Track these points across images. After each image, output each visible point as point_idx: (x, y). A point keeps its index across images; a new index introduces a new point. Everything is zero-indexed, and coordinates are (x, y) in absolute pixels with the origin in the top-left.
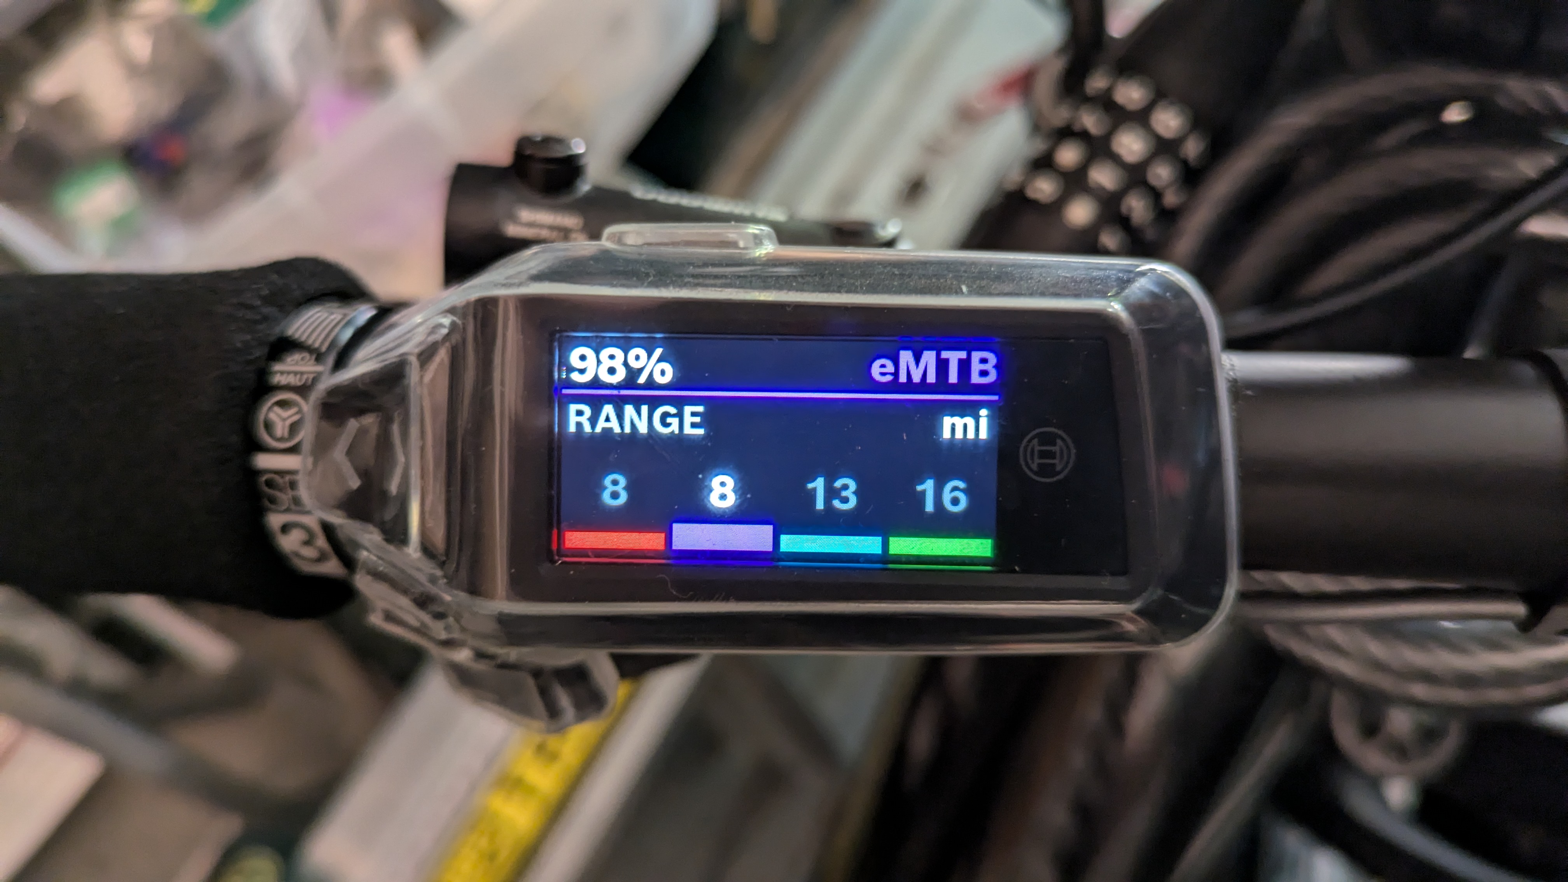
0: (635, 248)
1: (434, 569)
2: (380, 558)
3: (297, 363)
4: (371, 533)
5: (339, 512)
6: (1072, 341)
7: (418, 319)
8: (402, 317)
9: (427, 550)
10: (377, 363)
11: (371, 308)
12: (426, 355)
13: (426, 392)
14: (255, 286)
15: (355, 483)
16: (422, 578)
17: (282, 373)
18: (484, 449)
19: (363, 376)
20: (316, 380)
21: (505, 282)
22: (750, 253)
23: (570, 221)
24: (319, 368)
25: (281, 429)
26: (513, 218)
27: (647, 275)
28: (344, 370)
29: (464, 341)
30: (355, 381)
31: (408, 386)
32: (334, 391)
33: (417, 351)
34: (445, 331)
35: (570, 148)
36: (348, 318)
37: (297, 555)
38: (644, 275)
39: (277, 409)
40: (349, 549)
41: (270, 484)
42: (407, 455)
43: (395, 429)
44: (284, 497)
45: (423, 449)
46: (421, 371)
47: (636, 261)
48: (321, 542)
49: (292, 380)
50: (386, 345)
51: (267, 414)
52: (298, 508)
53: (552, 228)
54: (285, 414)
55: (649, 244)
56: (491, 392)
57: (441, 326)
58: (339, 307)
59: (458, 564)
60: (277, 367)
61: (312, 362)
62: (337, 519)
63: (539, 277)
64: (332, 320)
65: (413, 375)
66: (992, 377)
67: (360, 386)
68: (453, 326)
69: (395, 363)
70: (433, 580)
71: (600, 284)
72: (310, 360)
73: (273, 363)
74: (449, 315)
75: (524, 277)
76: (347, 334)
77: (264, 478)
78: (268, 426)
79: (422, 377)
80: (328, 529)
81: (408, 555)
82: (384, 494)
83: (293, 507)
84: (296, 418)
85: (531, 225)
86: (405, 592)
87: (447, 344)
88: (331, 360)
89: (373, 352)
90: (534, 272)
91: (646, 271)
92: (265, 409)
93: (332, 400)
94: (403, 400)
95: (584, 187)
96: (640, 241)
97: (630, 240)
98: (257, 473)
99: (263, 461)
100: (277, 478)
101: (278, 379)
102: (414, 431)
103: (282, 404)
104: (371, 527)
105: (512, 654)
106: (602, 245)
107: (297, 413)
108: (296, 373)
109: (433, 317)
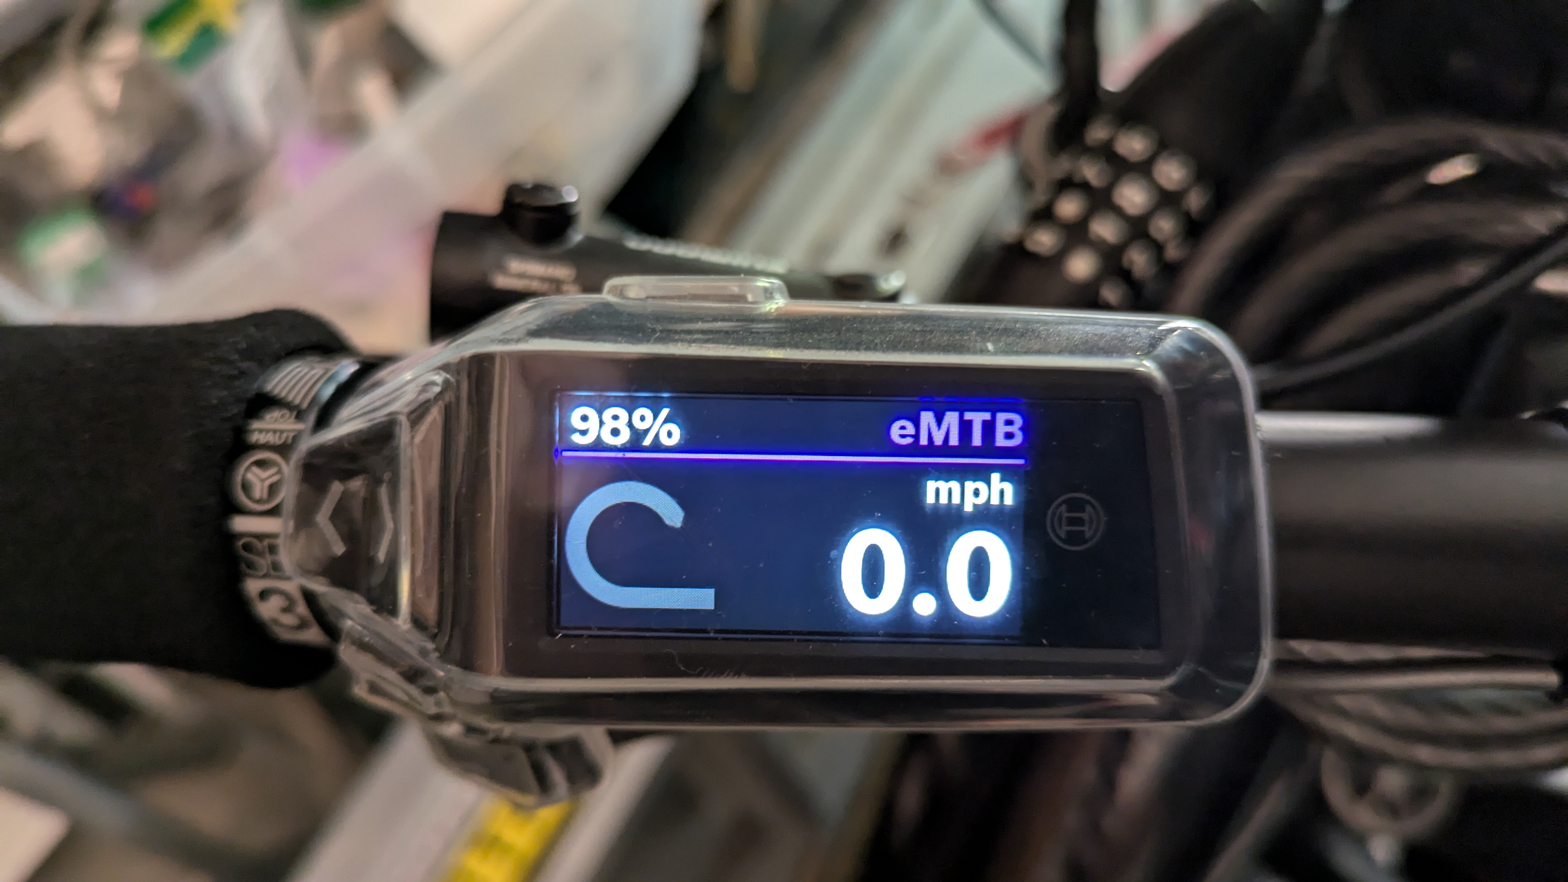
0: (638, 302)
1: (424, 641)
2: (364, 627)
3: (276, 421)
4: (357, 602)
5: (321, 579)
6: (1104, 402)
7: (408, 376)
8: (389, 374)
9: (418, 622)
10: (364, 423)
11: (354, 362)
12: (418, 414)
13: (416, 452)
14: (231, 340)
15: (339, 549)
16: (413, 651)
17: (261, 431)
18: (479, 515)
19: (349, 435)
20: (296, 438)
21: (502, 337)
22: (761, 307)
23: (562, 272)
24: (300, 426)
25: (259, 490)
26: (502, 269)
27: (654, 331)
28: (329, 429)
29: (458, 398)
30: (340, 441)
31: (397, 448)
32: (318, 451)
33: (407, 410)
34: (437, 389)
35: (561, 196)
36: (330, 374)
37: (275, 621)
38: (650, 330)
39: (255, 469)
40: (331, 617)
41: (247, 547)
42: (396, 520)
43: (383, 493)
44: (264, 563)
45: (413, 515)
46: (412, 431)
47: (641, 316)
48: (302, 609)
49: (271, 438)
50: (373, 403)
51: (244, 476)
52: (278, 574)
53: (543, 279)
54: (264, 474)
55: (654, 298)
56: (487, 456)
57: (433, 383)
58: (321, 362)
59: (451, 636)
60: (256, 425)
61: (292, 419)
62: (319, 586)
63: (537, 333)
64: (313, 376)
65: (404, 435)
66: (1017, 440)
67: (346, 446)
68: (446, 384)
69: (382, 423)
70: (424, 653)
71: (604, 341)
72: (290, 417)
73: (250, 421)
74: (442, 372)
75: (522, 332)
76: (329, 390)
77: (241, 543)
78: (246, 487)
79: (413, 437)
80: (310, 597)
81: (397, 626)
82: (371, 561)
83: (272, 572)
84: (275, 479)
85: (521, 276)
86: (393, 664)
87: (440, 403)
88: (312, 418)
89: (359, 410)
90: (533, 327)
91: (653, 327)
92: (241, 470)
93: (316, 461)
94: (393, 461)
95: (577, 237)
96: (643, 295)
97: (632, 293)
98: (232, 537)
99: (241, 524)
100: (255, 541)
101: (255, 438)
102: (404, 494)
103: (261, 464)
104: (357, 596)
105: (508, 729)
106: (603, 299)
107: (277, 473)
108: (275, 431)
109: (423, 375)
